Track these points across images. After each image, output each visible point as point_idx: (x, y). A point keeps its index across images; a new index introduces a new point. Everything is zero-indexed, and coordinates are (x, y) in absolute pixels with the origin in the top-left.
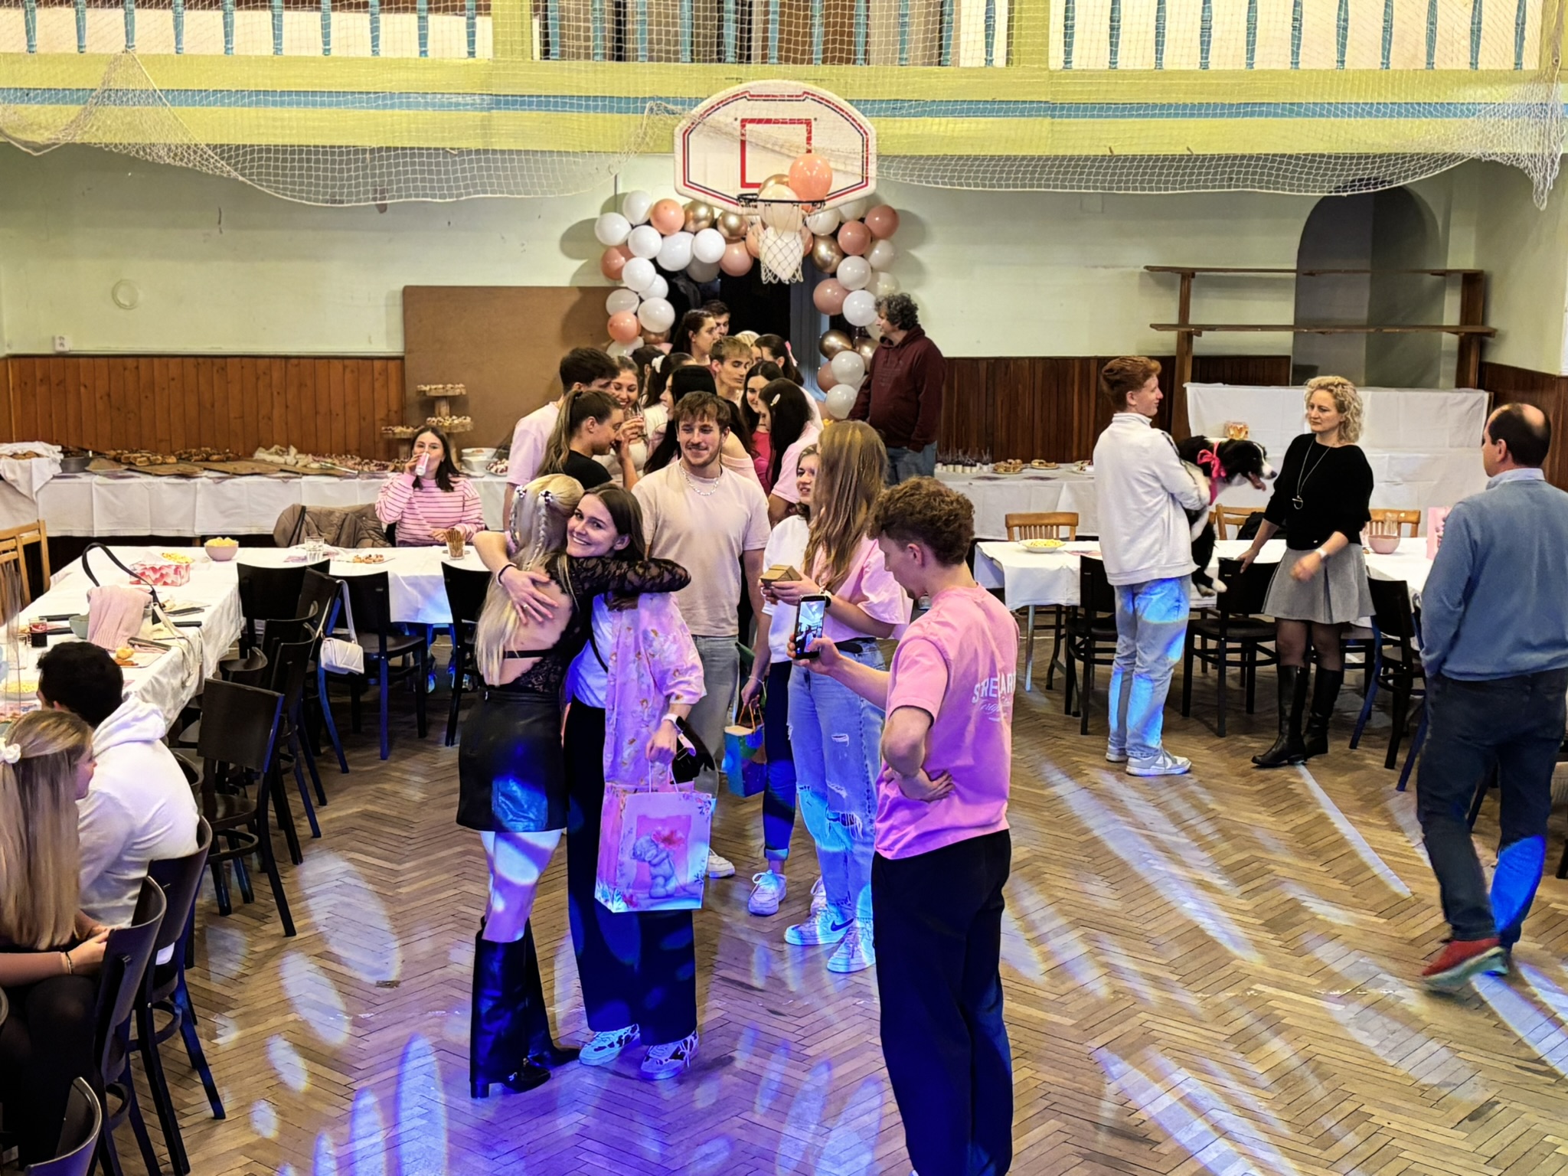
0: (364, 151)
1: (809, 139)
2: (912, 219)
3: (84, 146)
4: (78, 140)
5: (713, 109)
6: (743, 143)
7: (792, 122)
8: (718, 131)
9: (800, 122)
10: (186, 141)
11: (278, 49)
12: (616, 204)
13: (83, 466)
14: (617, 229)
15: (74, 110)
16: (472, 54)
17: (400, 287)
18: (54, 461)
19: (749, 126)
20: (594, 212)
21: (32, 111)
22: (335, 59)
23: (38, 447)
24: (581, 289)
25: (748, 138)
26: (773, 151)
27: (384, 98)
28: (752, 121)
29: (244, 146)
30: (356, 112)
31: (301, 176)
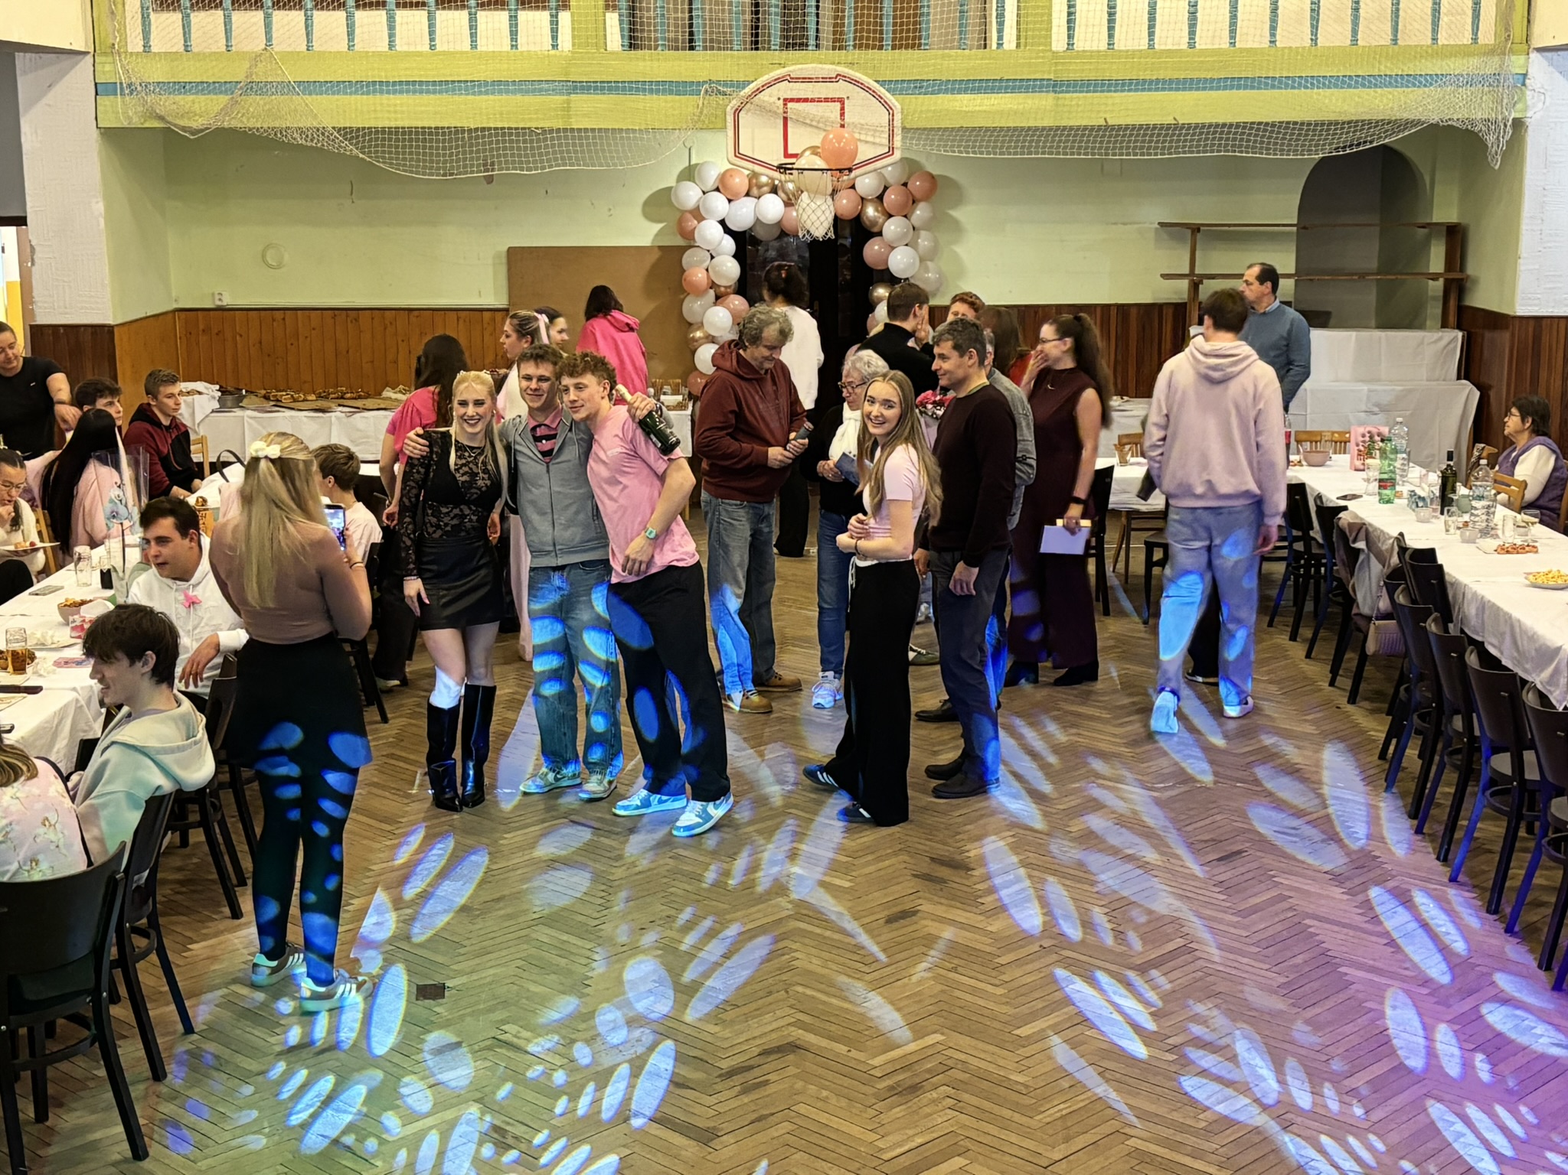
1: (842, 114)
2: (950, 183)
3: (233, 131)
5: (759, 91)
6: (785, 119)
7: (826, 100)
8: (765, 110)
9: (833, 100)
11: (392, 46)
12: (690, 174)
14: (690, 195)
15: (223, 99)
16: (555, 46)
17: (505, 248)
18: (213, 398)
19: (790, 105)
20: (671, 182)
21: (186, 100)
22: (440, 53)
23: (199, 386)
24: (660, 247)
25: (789, 115)
26: (812, 126)
27: (480, 86)
28: (792, 100)
29: (364, 128)
30: (456, 98)
31: (411, 153)
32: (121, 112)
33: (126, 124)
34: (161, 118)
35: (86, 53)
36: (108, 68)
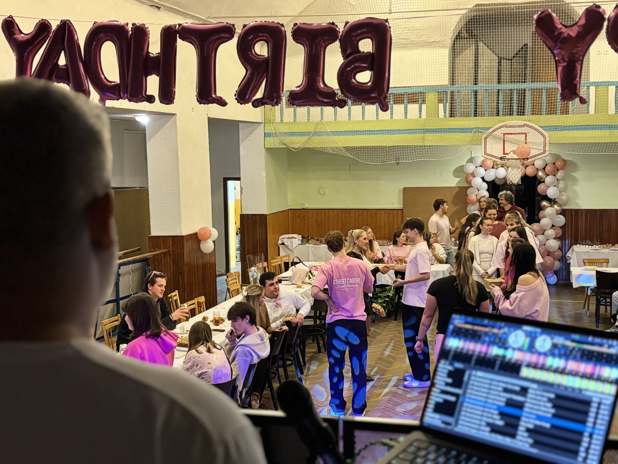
0: (386, 147)
1: (526, 139)
2: (572, 163)
3: (308, 149)
4: (306, 147)
5: (494, 131)
6: (504, 141)
7: (519, 134)
8: (496, 138)
9: (522, 133)
10: (336, 146)
11: (363, 118)
12: (471, 160)
13: (308, 242)
14: (471, 168)
15: (306, 138)
16: (420, 117)
17: (403, 188)
18: (299, 240)
19: (506, 136)
20: (464, 163)
21: (294, 138)
22: (380, 120)
23: (295, 235)
24: (459, 187)
25: (505, 139)
26: (514, 143)
27: (392, 131)
28: (506, 134)
29: (352, 147)
30: (385, 136)
31: (368, 155)
32: (272, 142)
33: (273, 147)
34: (285, 144)
35: (262, 123)
36: (269, 128)
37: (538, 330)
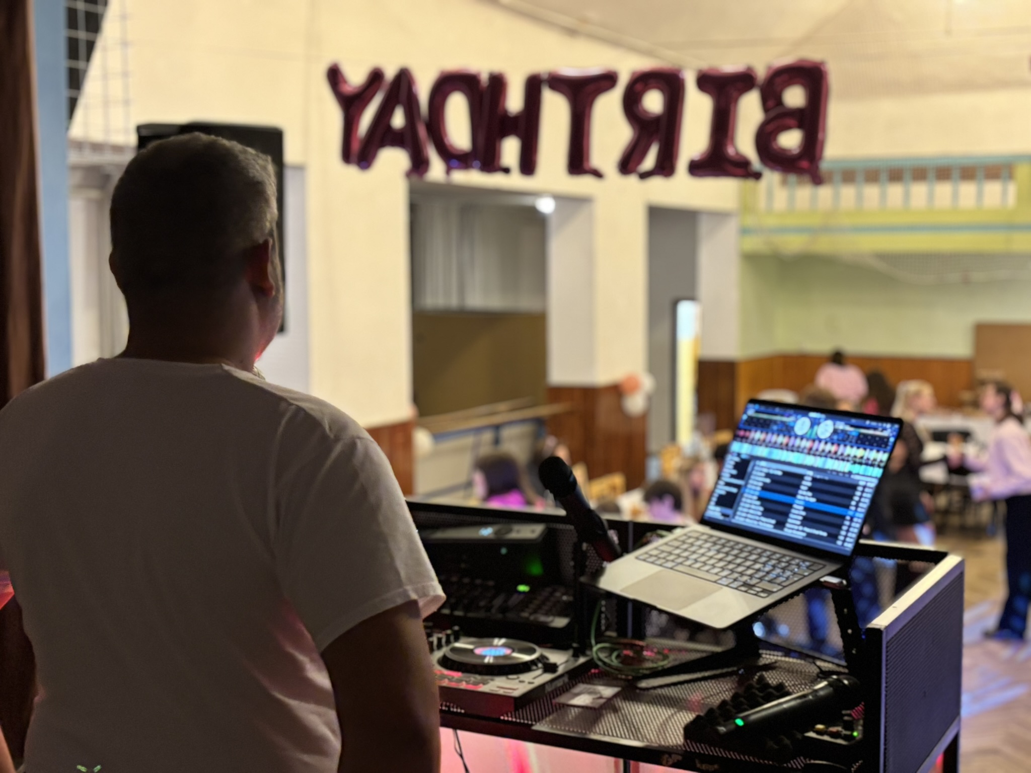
37: (823, 416)
